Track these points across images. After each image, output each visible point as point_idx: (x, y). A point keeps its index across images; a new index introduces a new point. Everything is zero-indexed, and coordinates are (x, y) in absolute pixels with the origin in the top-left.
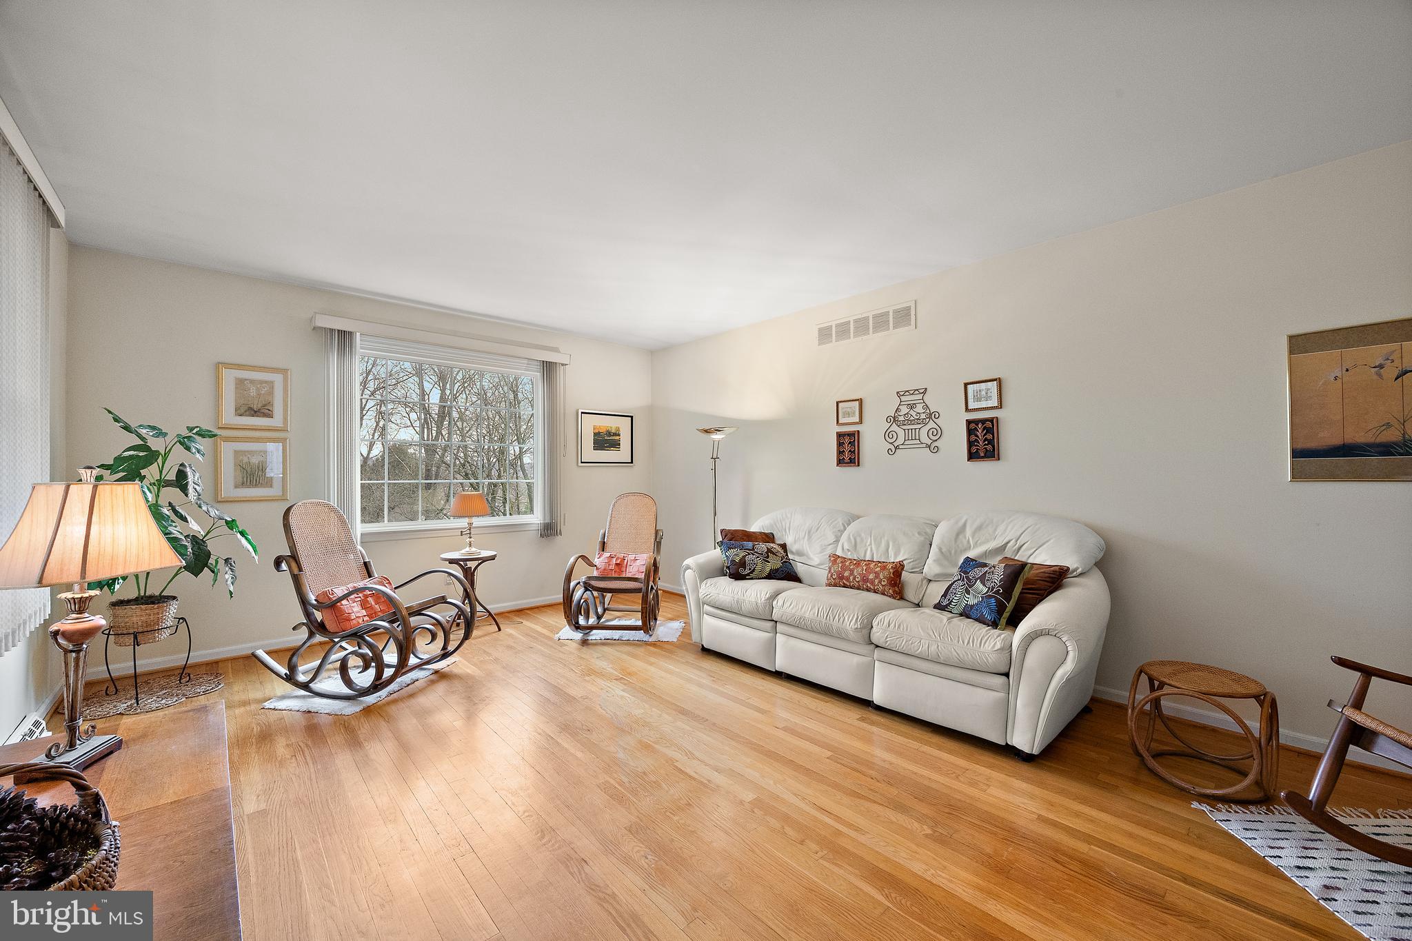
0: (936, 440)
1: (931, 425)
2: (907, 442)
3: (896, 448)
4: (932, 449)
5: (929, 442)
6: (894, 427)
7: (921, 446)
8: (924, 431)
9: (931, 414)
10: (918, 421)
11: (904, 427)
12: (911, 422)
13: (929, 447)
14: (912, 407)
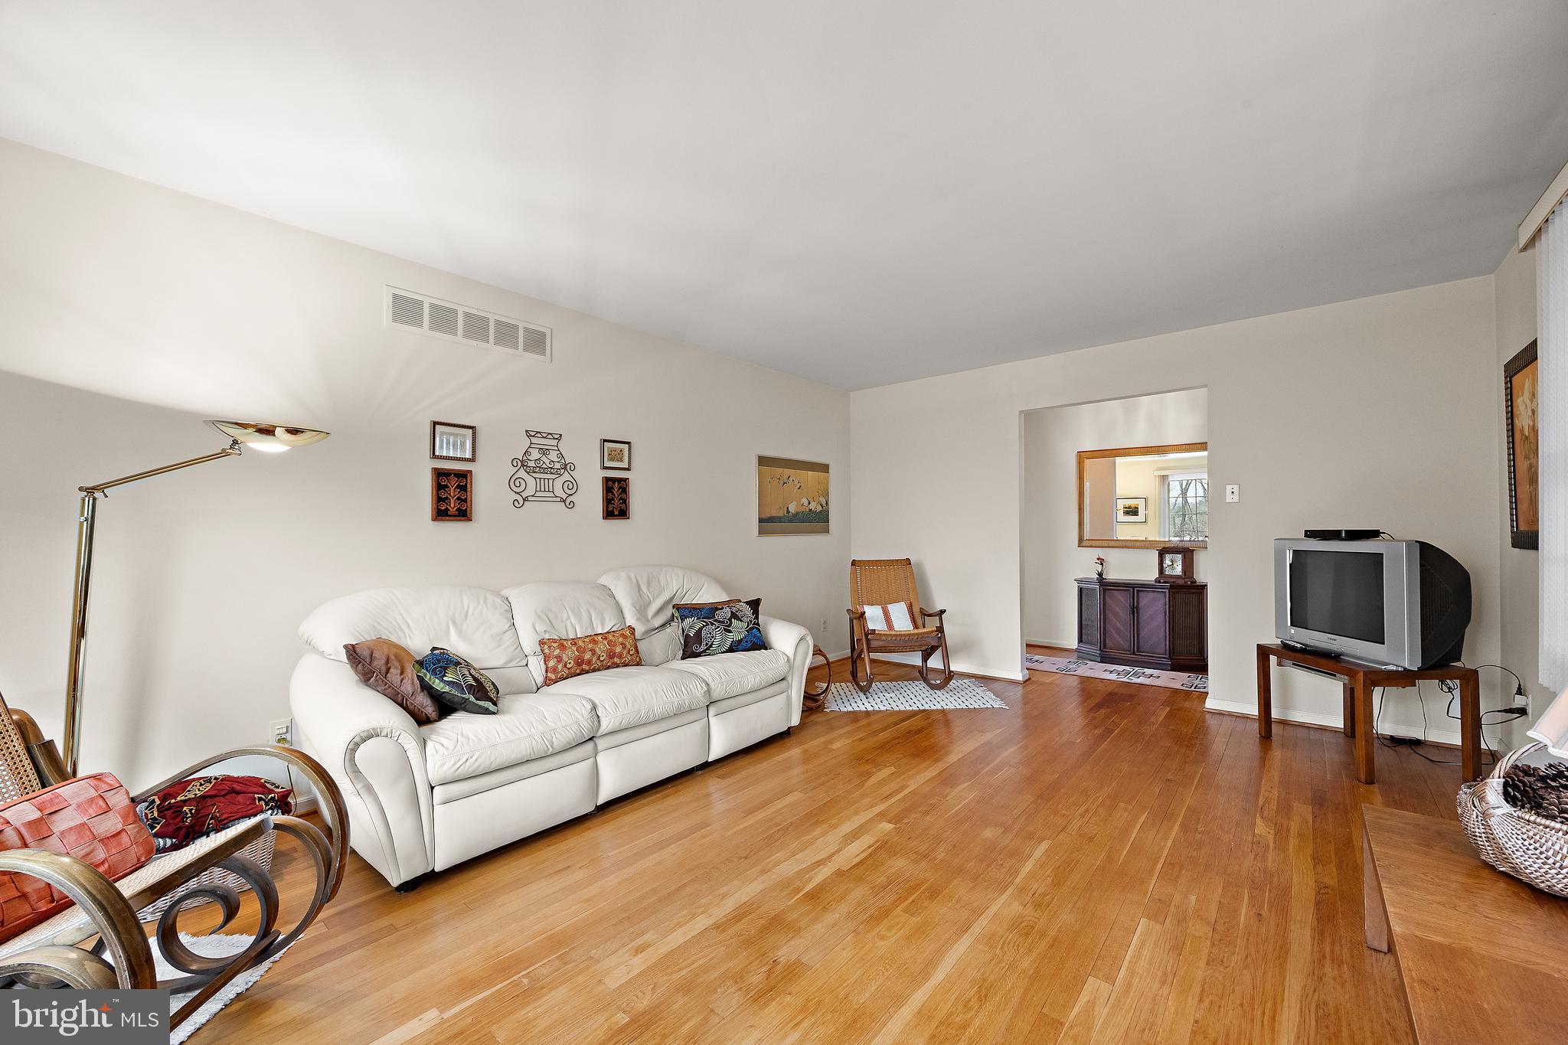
0: (572, 495)
1: (566, 477)
2: (538, 494)
3: (524, 500)
4: (567, 504)
5: (564, 496)
6: (522, 473)
7: (554, 499)
8: (558, 483)
9: (566, 465)
10: (550, 470)
11: (535, 475)
12: (544, 471)
13: (564, 501)
14: (544, 452)
